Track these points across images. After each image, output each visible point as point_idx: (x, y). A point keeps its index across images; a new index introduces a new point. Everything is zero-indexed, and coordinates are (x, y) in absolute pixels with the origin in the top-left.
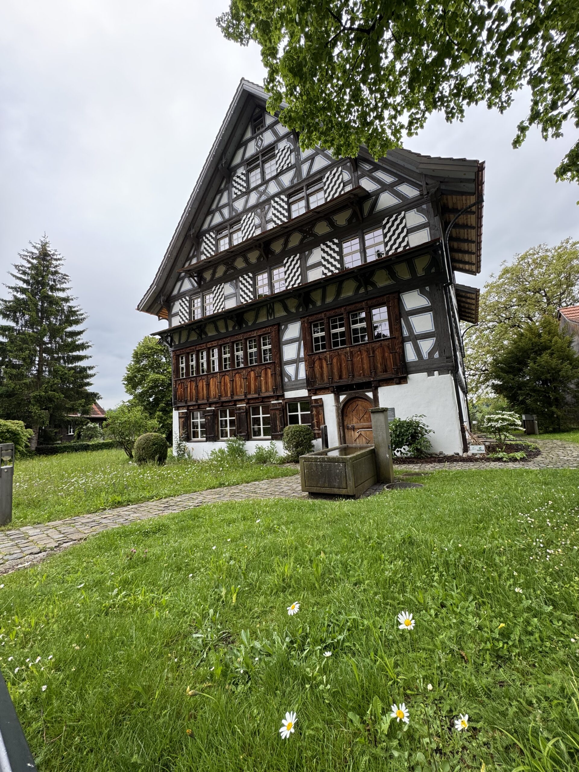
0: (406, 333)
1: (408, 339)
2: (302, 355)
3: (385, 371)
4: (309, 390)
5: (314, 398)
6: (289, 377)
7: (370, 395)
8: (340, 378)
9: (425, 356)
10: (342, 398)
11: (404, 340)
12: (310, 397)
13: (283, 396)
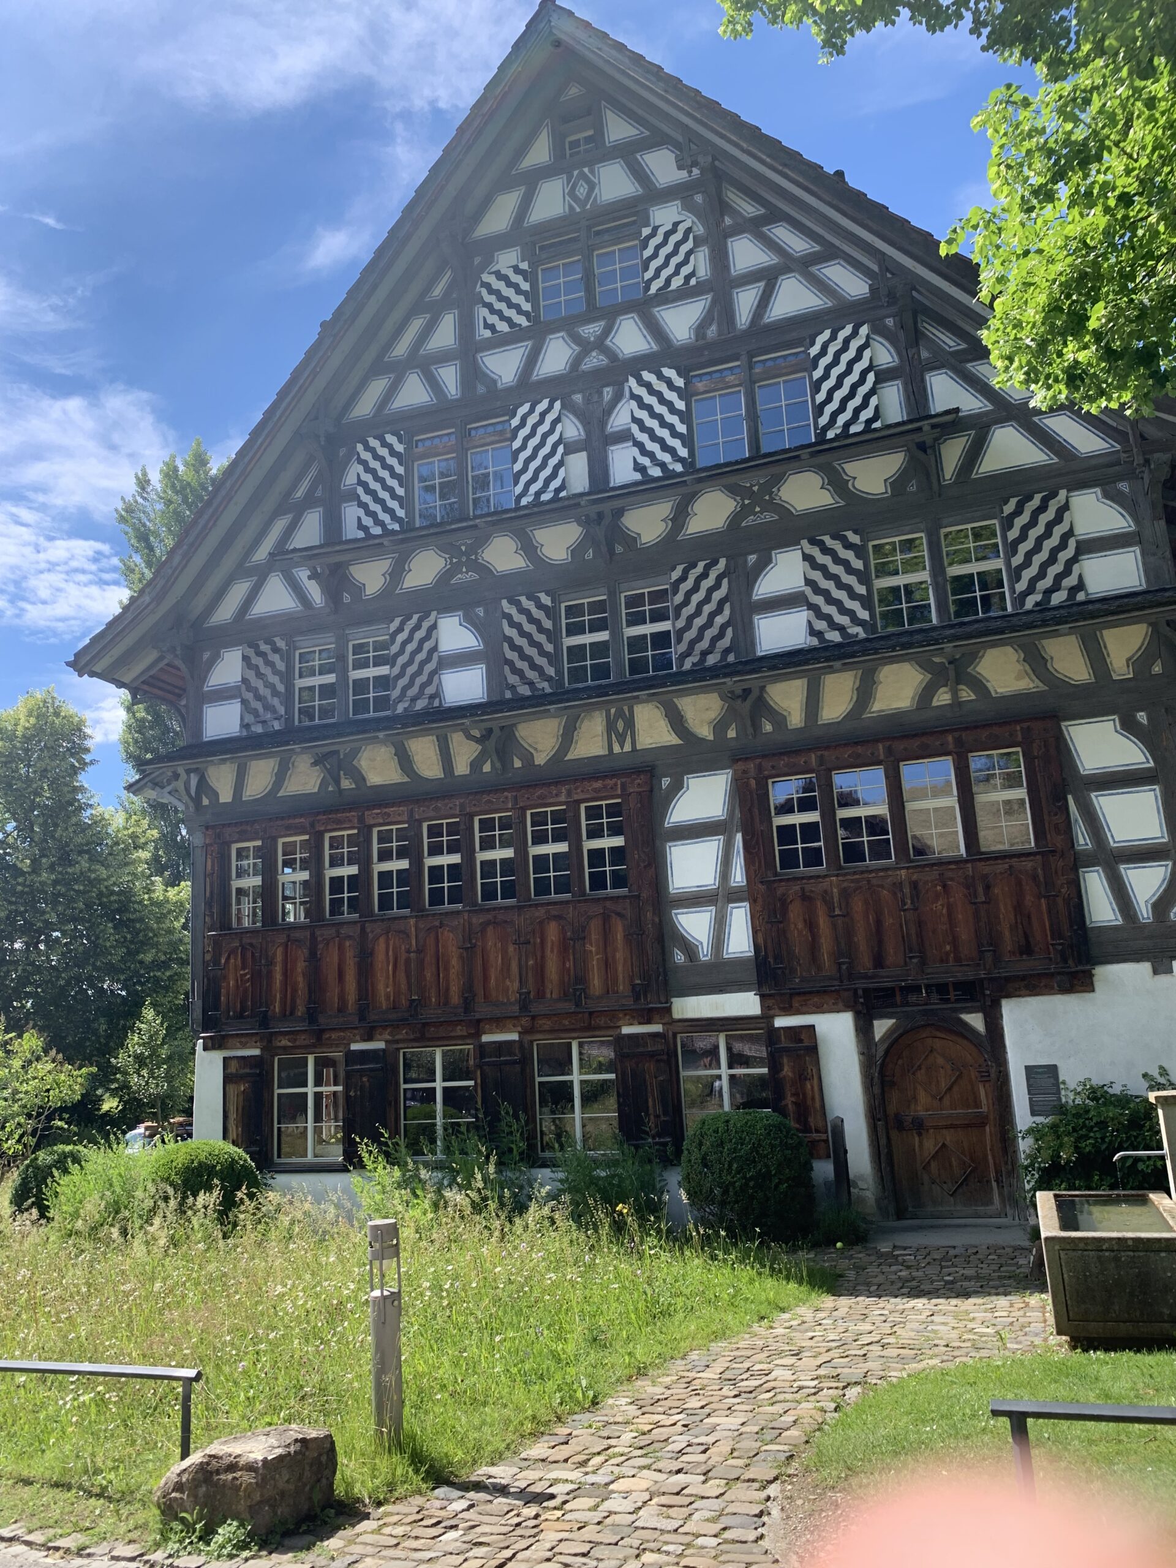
0: (1083, 840)
1: (1090, 860)
2: (738, 877)
3: (1026, 949)
4: (763, 997)
5: (780, 1022)
6: (690, 949)
7: (976, 1021)
8: (879, 961)
9: (1145, 912)
10: (882, 1027)
11: (1078, 862)
12: (766, 1017)
13: (669, 1010)
